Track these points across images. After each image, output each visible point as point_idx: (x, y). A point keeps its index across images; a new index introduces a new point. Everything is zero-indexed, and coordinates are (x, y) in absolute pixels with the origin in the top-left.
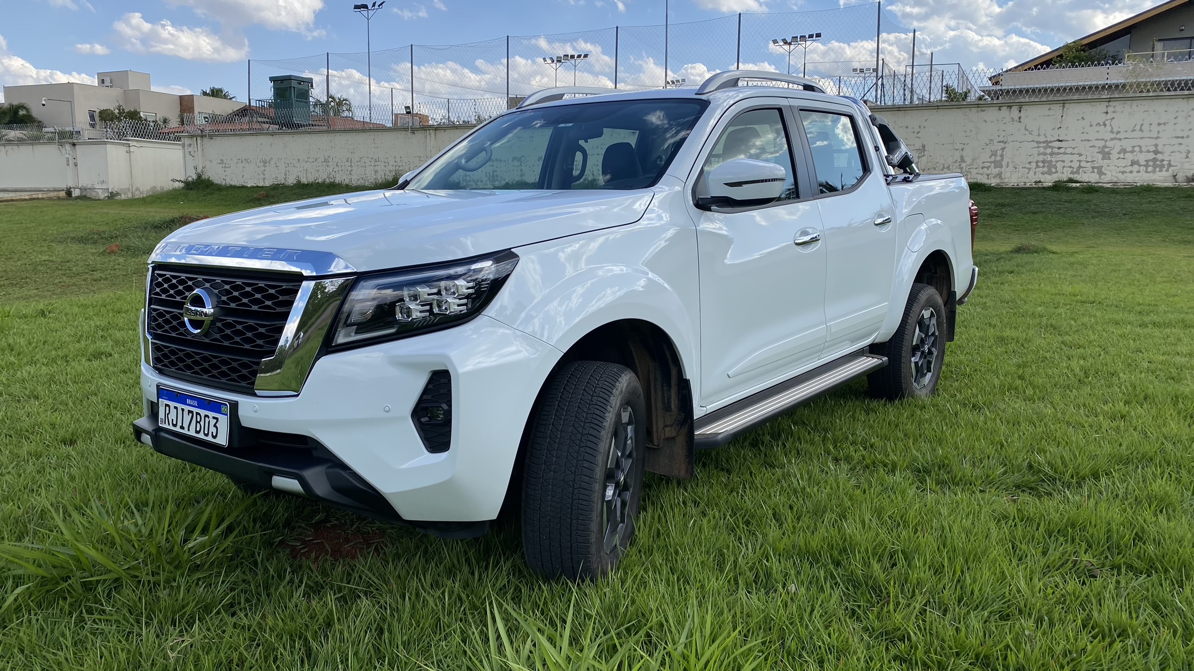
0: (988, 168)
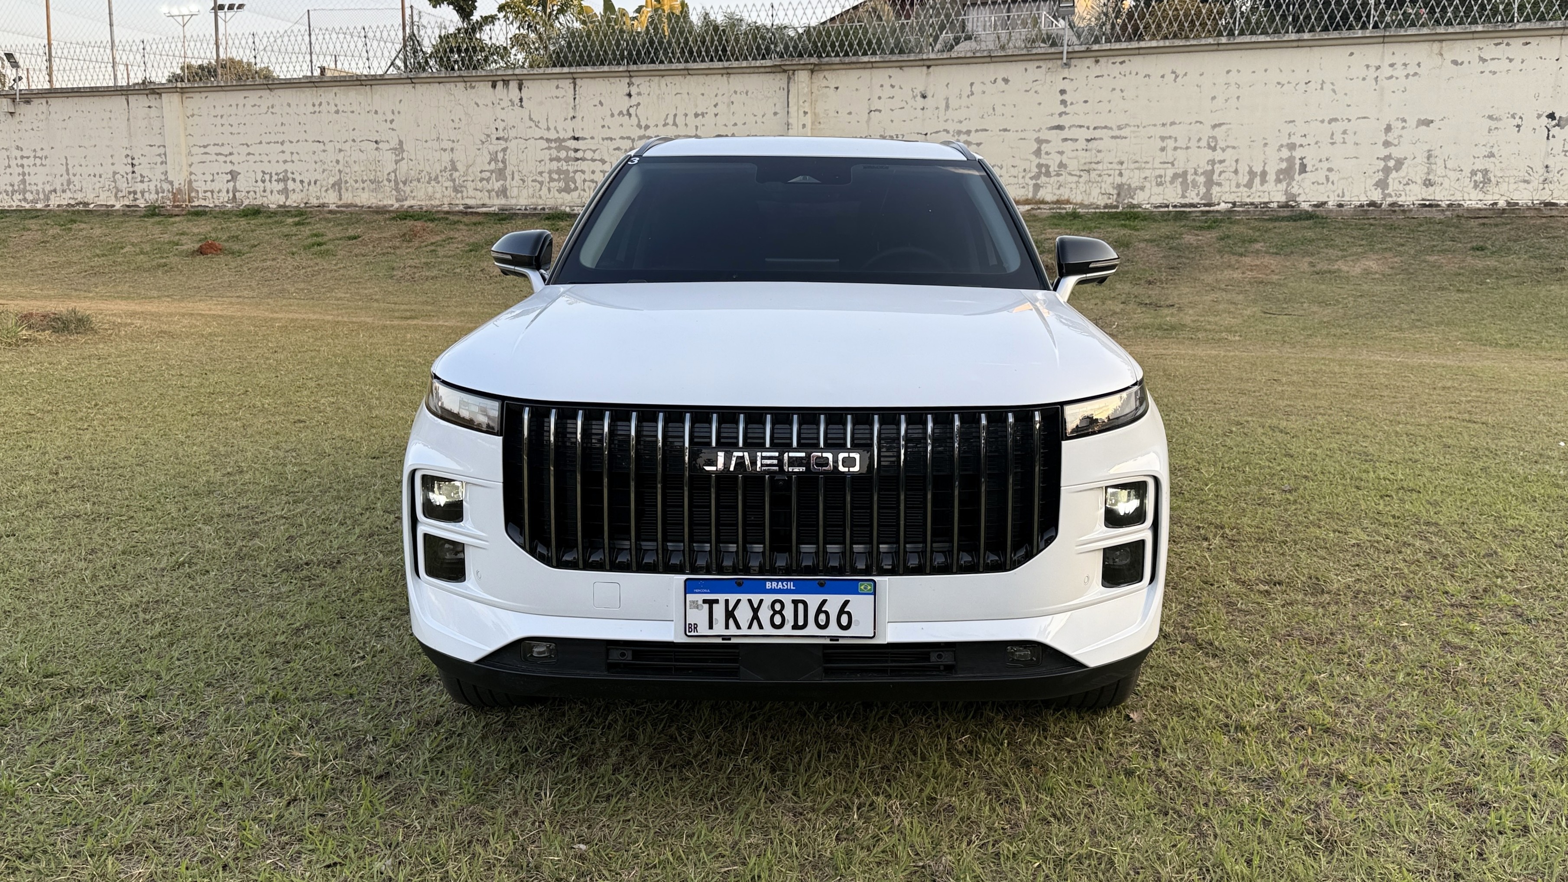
0: (488, 180)
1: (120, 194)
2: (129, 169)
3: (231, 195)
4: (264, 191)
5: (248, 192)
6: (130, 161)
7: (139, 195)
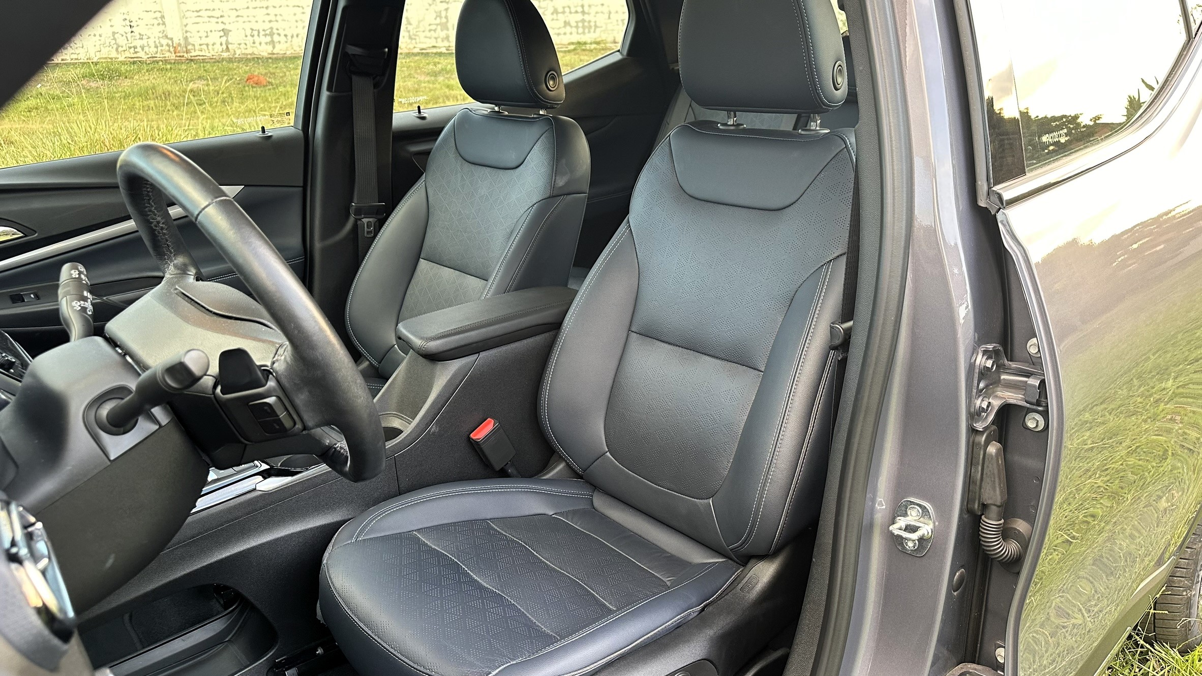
1: (120, 49)
2: (128, 30)
3: (224, 47)
4: (254, 43)
5: (240, 44)
6: (128, 24)
7: (139, 49)
